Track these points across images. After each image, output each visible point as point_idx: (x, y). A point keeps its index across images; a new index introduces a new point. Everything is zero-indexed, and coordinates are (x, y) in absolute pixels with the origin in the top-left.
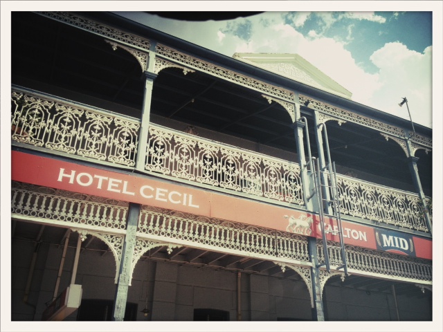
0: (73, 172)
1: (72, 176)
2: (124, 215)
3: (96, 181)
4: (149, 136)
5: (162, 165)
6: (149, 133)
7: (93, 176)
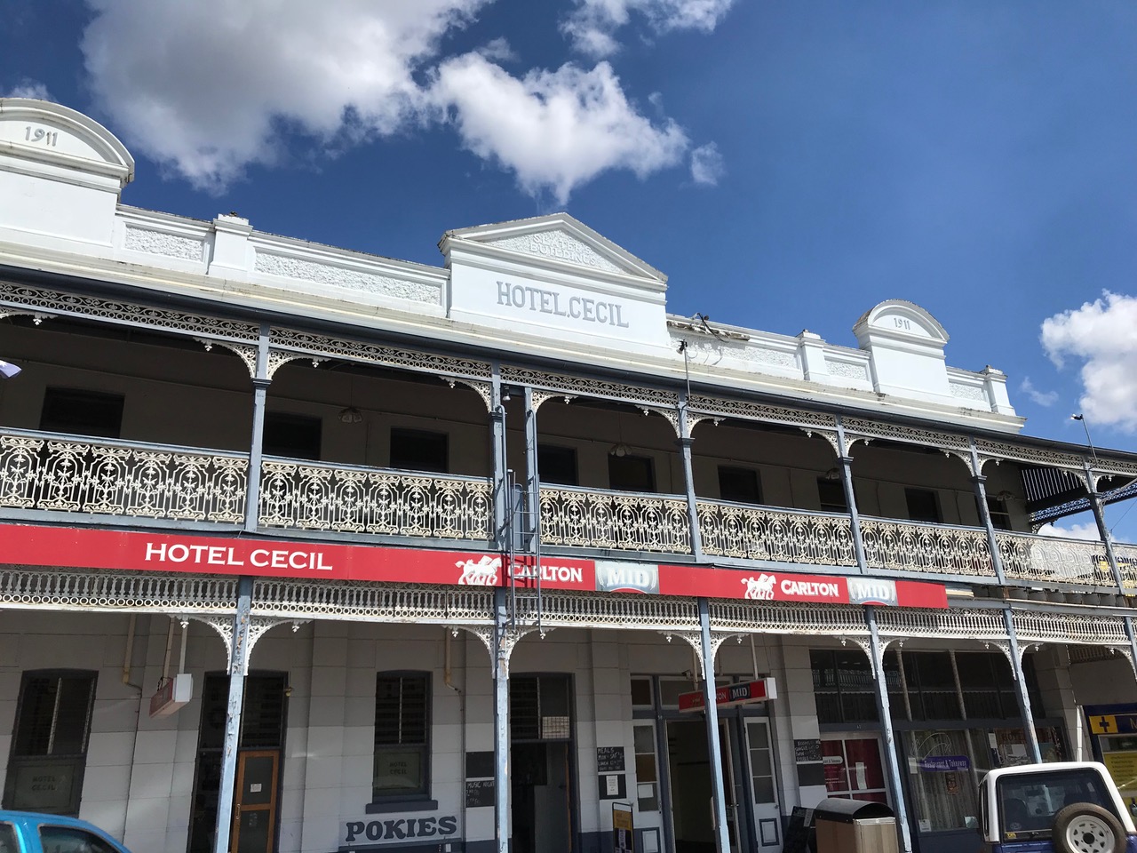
0: (164, 546)
1: (162, 552)
2: (234, 590)
3: (193, 553)
4: (263, 475)
5: (283, 515)
6: (262, 471)
7: (189, 547)
